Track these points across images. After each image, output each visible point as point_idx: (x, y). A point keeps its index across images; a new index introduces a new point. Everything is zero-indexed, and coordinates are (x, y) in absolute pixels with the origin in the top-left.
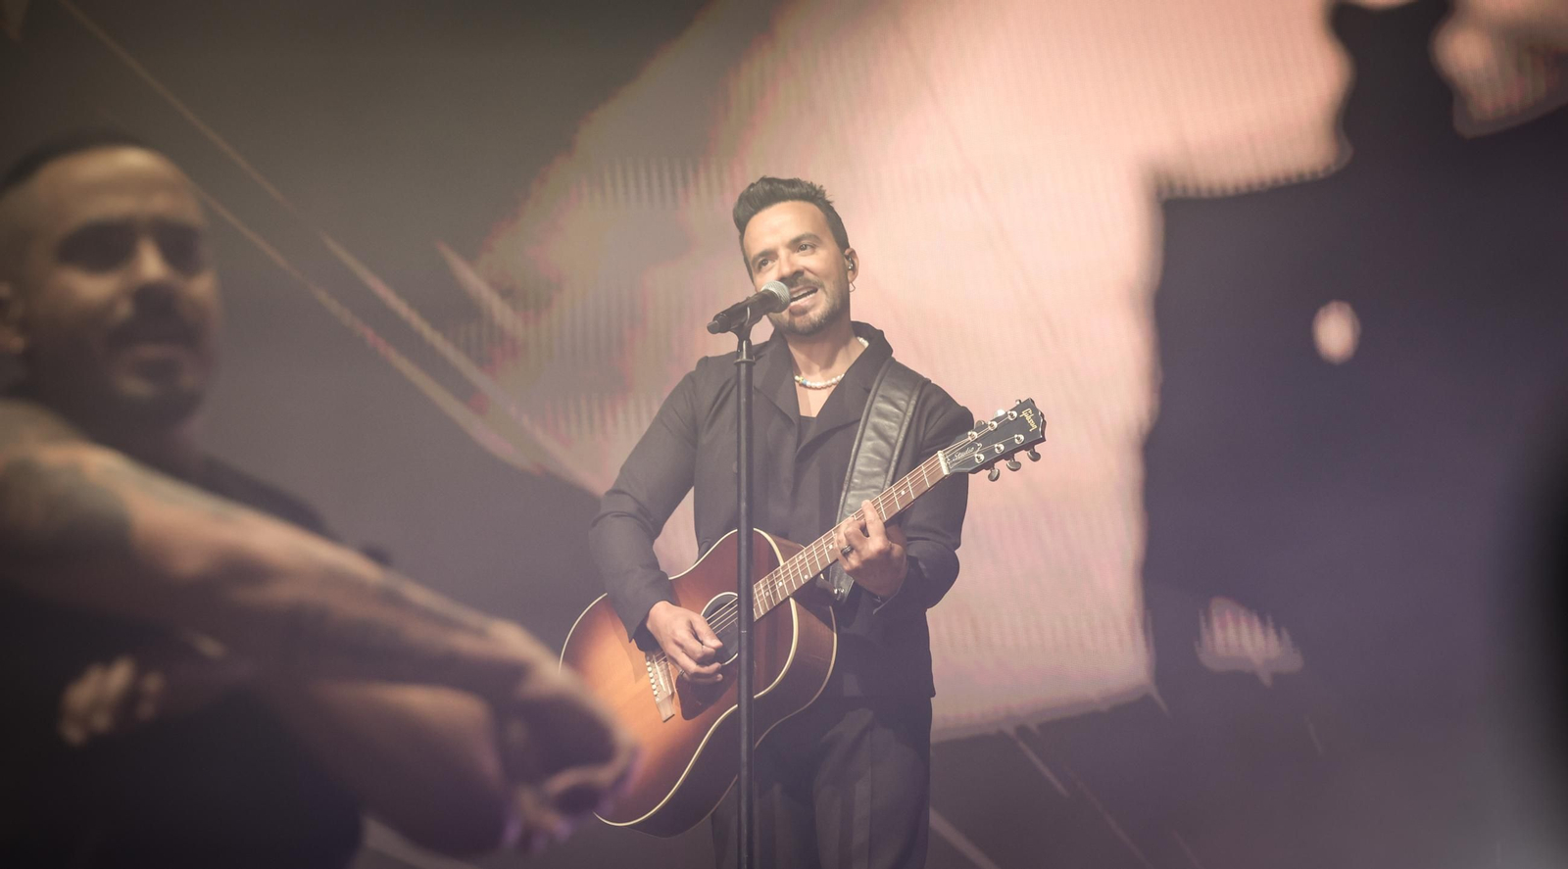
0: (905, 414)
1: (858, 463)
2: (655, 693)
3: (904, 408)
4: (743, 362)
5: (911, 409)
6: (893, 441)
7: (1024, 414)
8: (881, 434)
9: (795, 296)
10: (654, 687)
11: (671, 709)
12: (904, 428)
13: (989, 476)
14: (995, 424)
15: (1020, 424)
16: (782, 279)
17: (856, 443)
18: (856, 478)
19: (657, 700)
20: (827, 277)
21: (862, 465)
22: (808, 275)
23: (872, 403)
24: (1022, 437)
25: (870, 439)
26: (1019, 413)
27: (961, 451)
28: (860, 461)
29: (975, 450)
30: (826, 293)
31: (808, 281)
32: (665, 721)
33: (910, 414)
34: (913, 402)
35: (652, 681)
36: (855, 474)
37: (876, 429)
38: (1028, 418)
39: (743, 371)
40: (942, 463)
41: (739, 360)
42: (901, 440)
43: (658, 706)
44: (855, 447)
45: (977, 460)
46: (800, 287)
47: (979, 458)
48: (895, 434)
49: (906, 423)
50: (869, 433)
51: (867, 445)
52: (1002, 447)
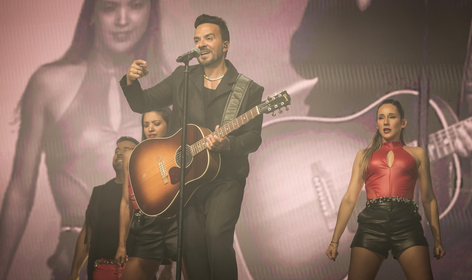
0: (244, 91)
1: (229, 106)
2: (162, 175)
3: (244, 89)
4: (186, 72)
5: (246, 90)
6: (240, 100)
7: (284, 95)
8: (236, 97)
9: (203, 53)
10: (161, 173)
11: (168, 180)
12: (244, 96)
13: (273, 115)
14: (274, 98)
15: (282, 99)
16: (199, 47)
17: (228, 99)
18: (228, 110)
19: (163, 177)
20: (214, 49)
21: (230, 107)
22: (208, 47)
23: (234, 87)
24: (283, 103)
25: (233, 99)
26: (282, 95)
27: (264, 106)
28: (229, 105)
29: (268, 106)
30: (212, 54)
31: (208, 49)
32: (165, 184)
33: (246, 91)
34: (247, 87)
35: (161, 171)
36: (227, 109)
37: (235, 95)
38: (285, 97)
39: (186, 75)
40: (257, 110)
41: (185, 71)
42: (242, 99)
43: (163, 179)
44: (228, 101)
45: (269, 110)
46: (205, 51)
47: (269, 109)
48: (241, 97)
49: (244, 94)
50: (233, 97)
51: (232, 100)
52: (277, 106)
